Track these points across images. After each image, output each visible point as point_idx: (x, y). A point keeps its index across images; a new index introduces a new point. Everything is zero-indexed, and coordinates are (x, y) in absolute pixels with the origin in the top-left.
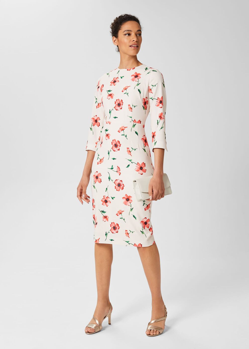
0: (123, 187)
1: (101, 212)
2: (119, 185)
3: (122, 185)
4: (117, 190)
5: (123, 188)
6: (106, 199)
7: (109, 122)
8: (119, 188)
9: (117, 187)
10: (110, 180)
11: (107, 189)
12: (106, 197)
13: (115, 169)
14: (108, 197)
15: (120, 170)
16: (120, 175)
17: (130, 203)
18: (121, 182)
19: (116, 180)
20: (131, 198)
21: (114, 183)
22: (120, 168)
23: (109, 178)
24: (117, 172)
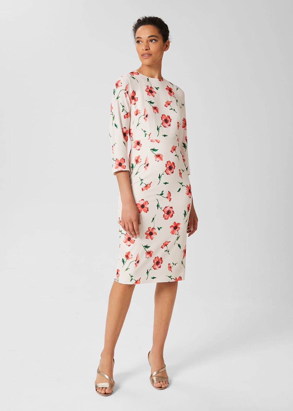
0: (173, 214)
1: (145, 247)
2: (169, 213)
3: (172, 212)
4: (165, 219)
5: (172, 216)
6: (152, 231)
7: (156, 140)
8: (168, 216)
9: (166, 215)
10: (159, 208)
11: (153, 219)
12: (151, 228)
13: (165, 194)
14: (153, 228)
15: (170, 196)
16: (170, 201)
17: (178, 231)
18: (171, 209)
19: (166, 207)
20: (179, 225)
21: (163, 211)
22: (170, 194)
23: (158, 206)
24: (167, 197)
